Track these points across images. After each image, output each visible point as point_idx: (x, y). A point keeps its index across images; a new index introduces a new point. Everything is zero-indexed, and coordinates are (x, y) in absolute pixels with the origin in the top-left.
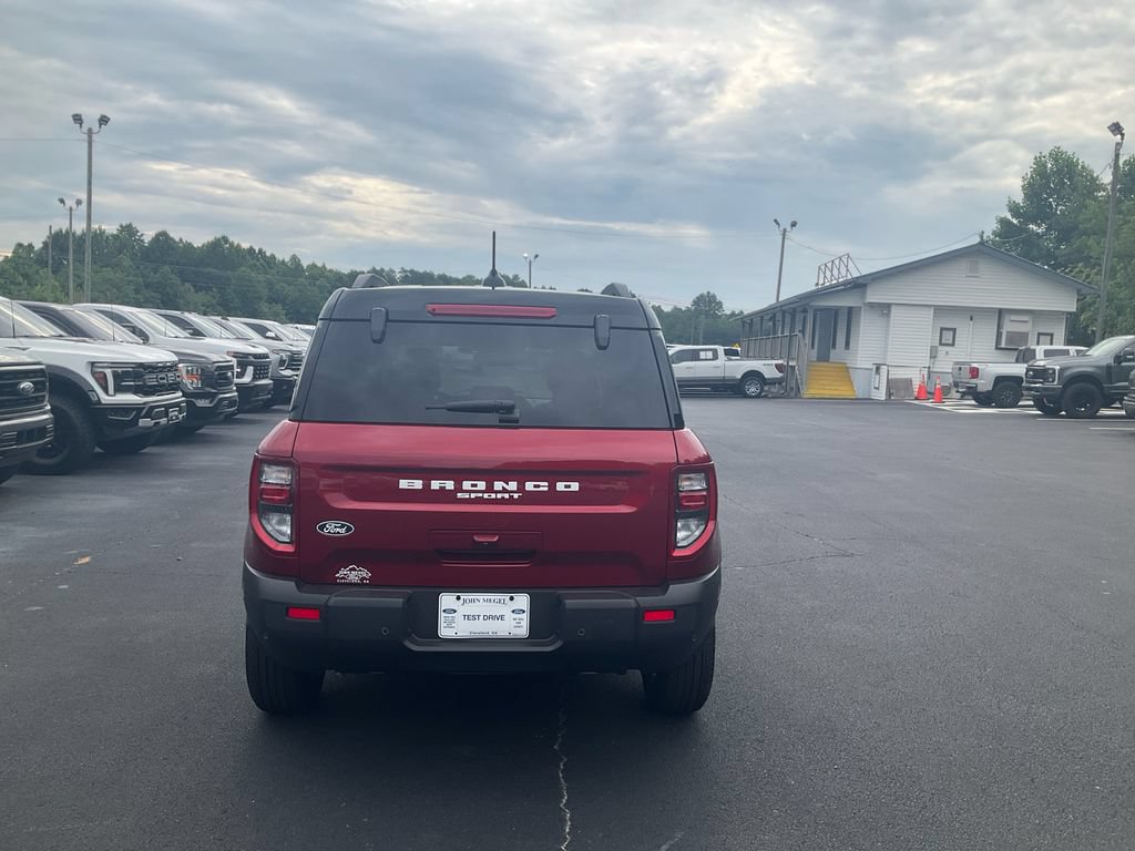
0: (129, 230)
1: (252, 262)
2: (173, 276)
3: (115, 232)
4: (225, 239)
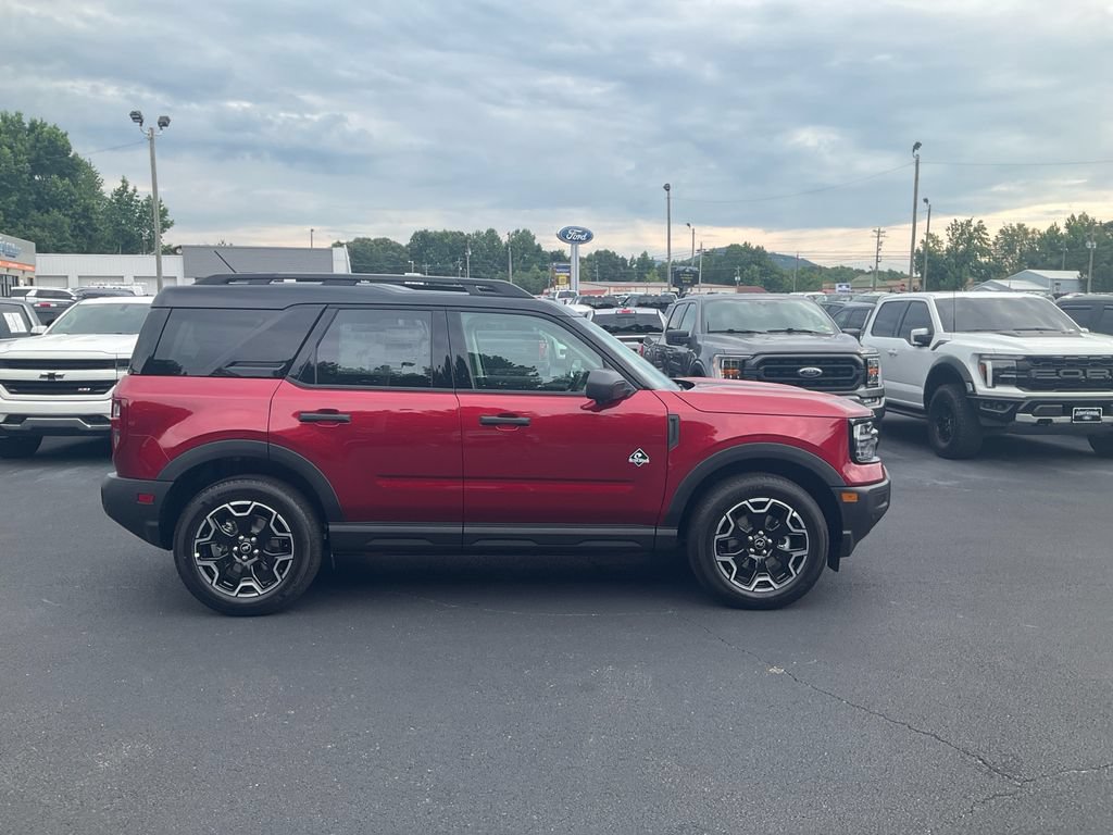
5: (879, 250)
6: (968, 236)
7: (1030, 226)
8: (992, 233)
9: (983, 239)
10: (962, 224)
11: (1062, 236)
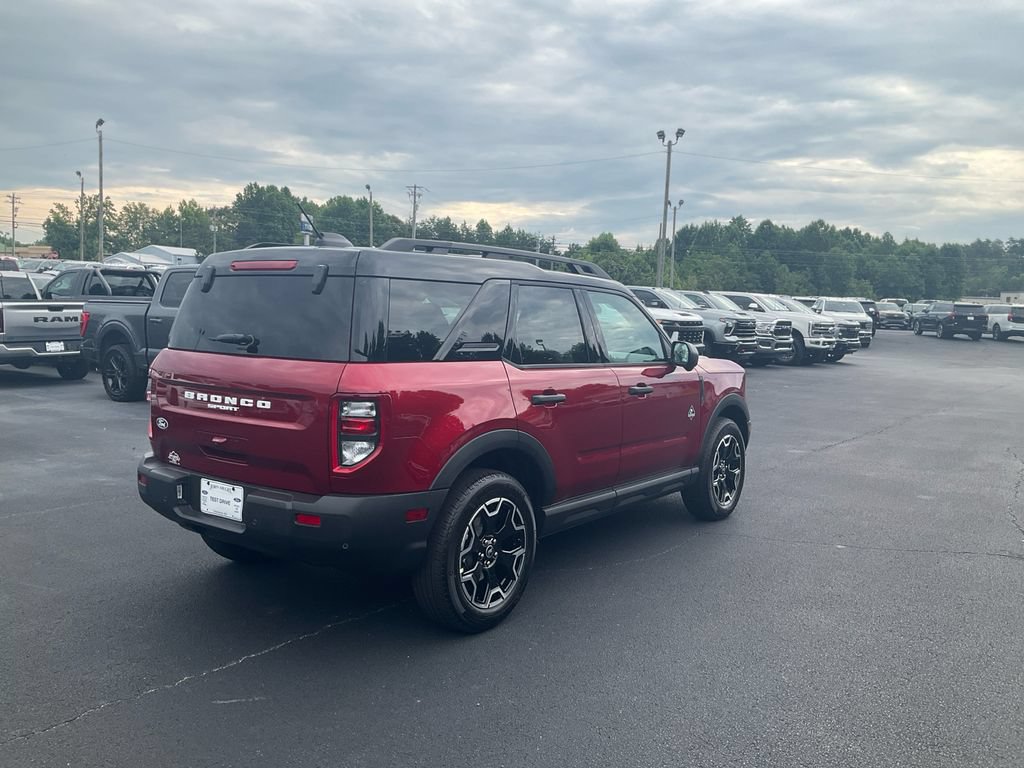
0: (739, 222)
1: (845, 242)
2: (772, 259)
3: (728, 224)
4: (821, 223)
5: (14, 216)
6: (97, 208)
7: (151, 205)
8: (118, 208)
9: (111, 214)
10: (90, 199)
11: (177, 219)
